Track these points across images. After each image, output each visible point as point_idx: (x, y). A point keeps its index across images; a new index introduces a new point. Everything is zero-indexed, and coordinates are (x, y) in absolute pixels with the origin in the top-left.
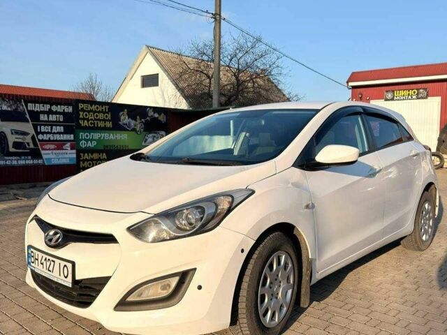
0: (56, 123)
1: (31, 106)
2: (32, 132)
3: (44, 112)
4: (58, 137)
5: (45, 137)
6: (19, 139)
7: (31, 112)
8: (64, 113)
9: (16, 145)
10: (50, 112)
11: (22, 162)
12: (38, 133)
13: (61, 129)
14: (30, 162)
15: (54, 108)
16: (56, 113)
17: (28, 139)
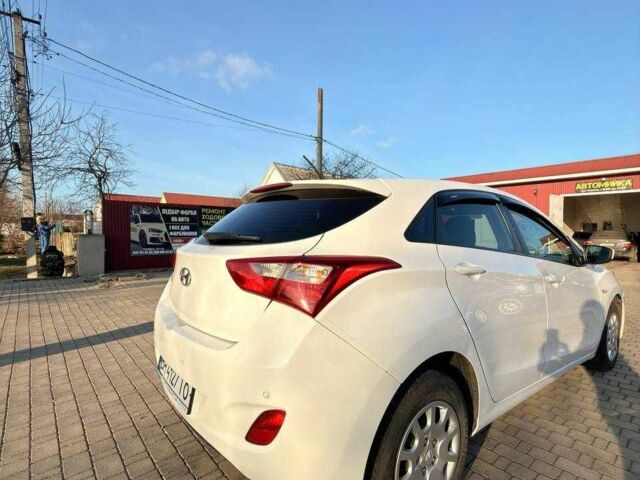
0: (184, 223)
1: (164, 211)
2: (165, 229)
3: (174, 216)
4: (185, 234)
5: (175, 234)
6: (155, 235)
7: (164, 216)
8: (190, 216)
9: (152, 239)
10: (179, 215)
11: (157, 252)
12: (169, 231)
13: (188, 228)
14: (163, 252)
15: (182, 212)
16: (184, 216)
17: (162, 235)
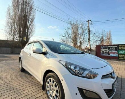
0: (113, 49)
1: (108, 46)
2: (108, 50)
3: (111, 47)
4: (114, 51)
5: (111, 51)
6: (106, 52)
8: (115, 47)
11: (106, 55)
13: (115, 50)
